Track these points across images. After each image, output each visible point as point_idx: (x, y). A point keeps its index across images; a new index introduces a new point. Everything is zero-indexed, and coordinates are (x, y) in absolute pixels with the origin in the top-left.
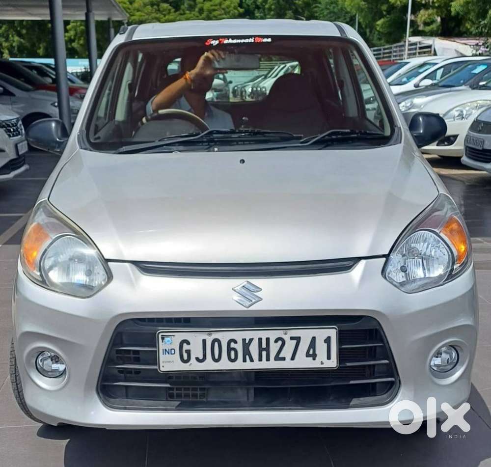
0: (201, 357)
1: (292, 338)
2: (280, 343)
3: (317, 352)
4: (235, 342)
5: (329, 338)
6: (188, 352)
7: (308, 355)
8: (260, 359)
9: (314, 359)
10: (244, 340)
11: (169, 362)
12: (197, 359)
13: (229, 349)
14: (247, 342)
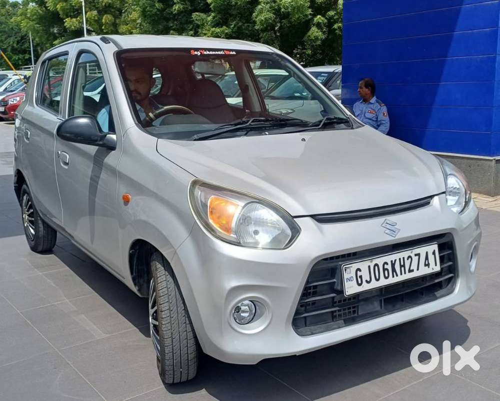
0: (369, 280)
1: (416, 255)
2: (410, 259)
3: (430, 262)
4: (387, 264)
5: (434, 251)
6: (361, 277)
7: (425, 265)
8: (401, 274)
9: (429, 267)
10: (392, 261)
11: (350, 287)
12: (367, 282)
13: (384, 270)
14: (393, 262)
